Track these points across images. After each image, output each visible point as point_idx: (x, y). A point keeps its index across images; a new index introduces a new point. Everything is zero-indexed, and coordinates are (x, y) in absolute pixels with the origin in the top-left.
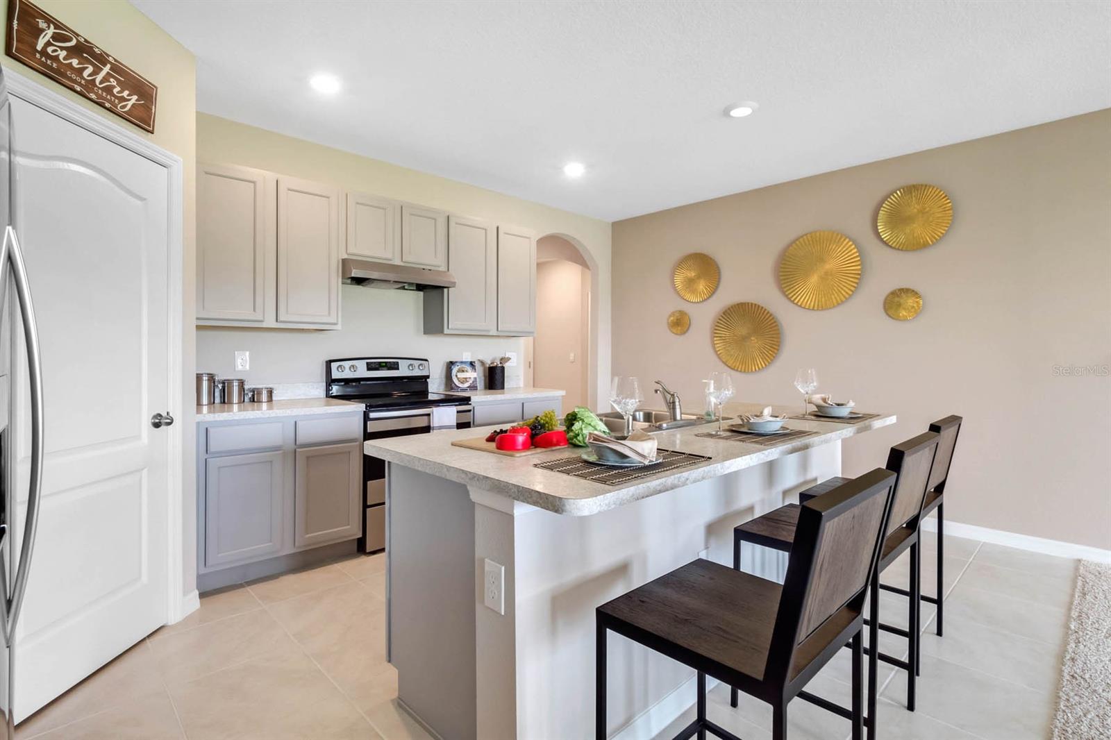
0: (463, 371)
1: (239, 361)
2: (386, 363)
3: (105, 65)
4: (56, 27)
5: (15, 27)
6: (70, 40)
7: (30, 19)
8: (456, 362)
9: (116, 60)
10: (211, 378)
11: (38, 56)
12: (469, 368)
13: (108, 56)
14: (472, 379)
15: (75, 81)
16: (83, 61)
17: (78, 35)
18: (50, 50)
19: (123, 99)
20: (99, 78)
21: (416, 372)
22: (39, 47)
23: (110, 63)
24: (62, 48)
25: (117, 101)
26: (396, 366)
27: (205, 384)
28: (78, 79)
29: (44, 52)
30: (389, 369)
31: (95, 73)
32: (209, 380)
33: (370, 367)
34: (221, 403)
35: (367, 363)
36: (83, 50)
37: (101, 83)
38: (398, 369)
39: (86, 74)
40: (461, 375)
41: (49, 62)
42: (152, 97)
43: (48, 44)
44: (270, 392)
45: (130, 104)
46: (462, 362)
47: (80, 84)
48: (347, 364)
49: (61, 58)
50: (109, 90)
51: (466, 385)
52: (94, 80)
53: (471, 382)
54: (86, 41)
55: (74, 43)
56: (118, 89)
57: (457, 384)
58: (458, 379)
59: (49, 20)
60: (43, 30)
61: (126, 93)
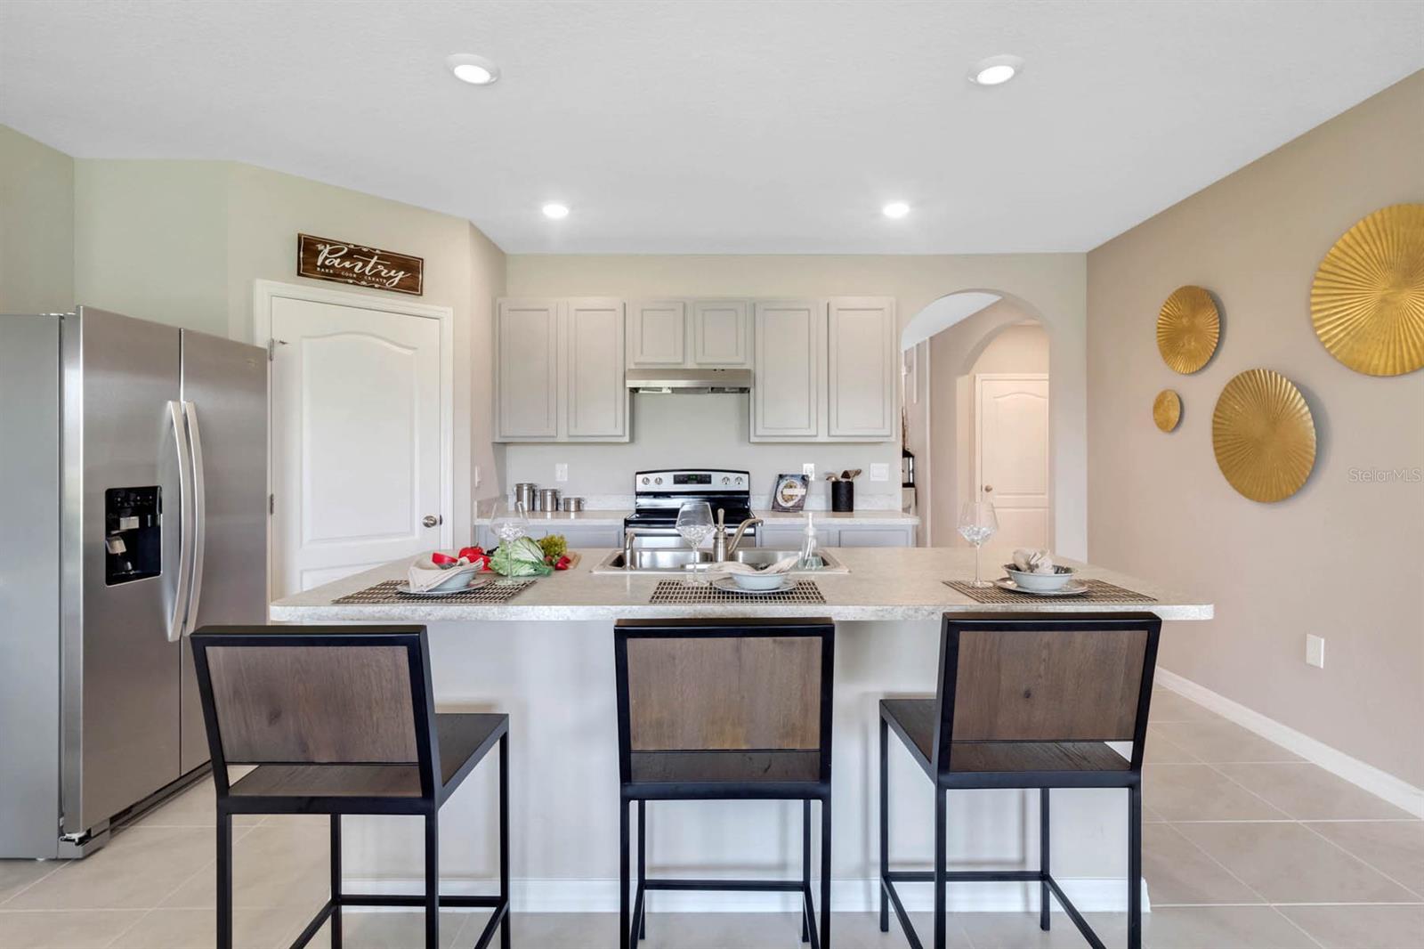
0: (791, 487)
1: (558, 474)
2: (696, 475)
3: (372, 258)
4: (331, 245)
5: (301, 256)
6: (342, 249)
7: (312, 247)
8: (786, 476)
9: (382, 251)
10: (532, 489)
11: (318, 269)
12: (798, 483)
13: (375, 250)
14: (799, 498)
15: (349, 277)
16: (354, 260)
17: (348, 244)
18: (327, 262)
19: (391, 277)
20: (368, 269)
21: (733, 486)
22: (319, 264)
23: (377, 254)
24: (336, 258)
25: (385, 281)
26: (708, 479)
27: (525, 493)
28: (351, 275)
29: (323, 265)
30: (698, 483)
31: (364, 266)
32: (528, 489)
33: (678, 480)
34: (541, 510)
35: (675, 476)
36: (355, 253)
37: (370, 272)
38: (710, 482)
39: (356, 270)
40: (787, 492)
41: (327, 271)
42: (418, 267)
43: (326, 258)
44: (579, 502)
45: (397, 280)
46: (792, 476)
47: (352, 278)
48: (652, 477)
49: (336, 265)
50: (378, 275)
51: (790, 504)
52: (364, 271)
53: (796, 500)
54: (355, 246)
55: (346, 250)
56: (386, 271)
57: (781, 503)
58: (783, 495)
59: (325, 242)
60: (322, 251)
61: (392, 273)
